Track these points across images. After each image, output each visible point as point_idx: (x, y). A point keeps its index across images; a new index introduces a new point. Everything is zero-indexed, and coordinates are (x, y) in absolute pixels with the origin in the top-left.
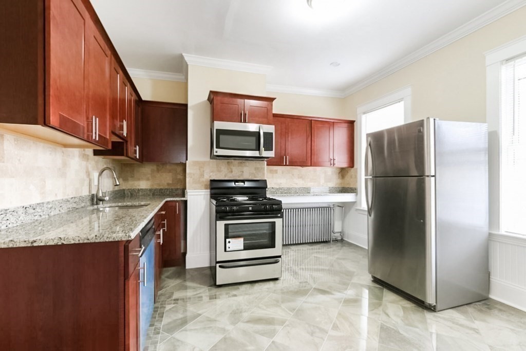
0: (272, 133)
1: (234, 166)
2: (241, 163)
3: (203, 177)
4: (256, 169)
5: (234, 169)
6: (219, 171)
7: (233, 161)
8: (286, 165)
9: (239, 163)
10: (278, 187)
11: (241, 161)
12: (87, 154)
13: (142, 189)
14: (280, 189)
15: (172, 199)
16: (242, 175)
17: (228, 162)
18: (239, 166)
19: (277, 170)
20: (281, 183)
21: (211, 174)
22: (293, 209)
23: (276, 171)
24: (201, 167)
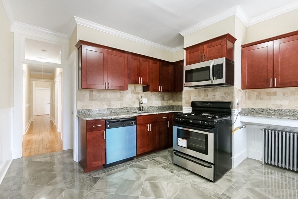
0: (222, 64)
1: (209, 92)
2: (214, 89)
3: (191, 100)
4: (226, 93)
5: (209, 94)
6: (199, 96)
7: (208, 88)
8: (273, 87)
9: (212, 90)
10: (276, 109)
11: (214, 88)
12: (138, 91)
13: (180, 106)
14: (279, 110)
15: (177, 111)
16: (214, 98)
17: (205, 90)
18: (212, 92)
19: (276, 92)
20: (281, 105)
21: (195, 97)
22: (286, 132)
23: (275, 94)
24: (190, 94)
